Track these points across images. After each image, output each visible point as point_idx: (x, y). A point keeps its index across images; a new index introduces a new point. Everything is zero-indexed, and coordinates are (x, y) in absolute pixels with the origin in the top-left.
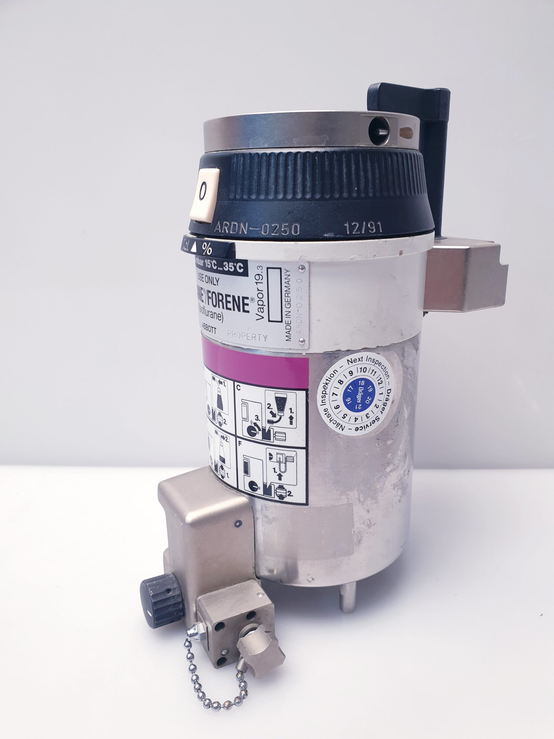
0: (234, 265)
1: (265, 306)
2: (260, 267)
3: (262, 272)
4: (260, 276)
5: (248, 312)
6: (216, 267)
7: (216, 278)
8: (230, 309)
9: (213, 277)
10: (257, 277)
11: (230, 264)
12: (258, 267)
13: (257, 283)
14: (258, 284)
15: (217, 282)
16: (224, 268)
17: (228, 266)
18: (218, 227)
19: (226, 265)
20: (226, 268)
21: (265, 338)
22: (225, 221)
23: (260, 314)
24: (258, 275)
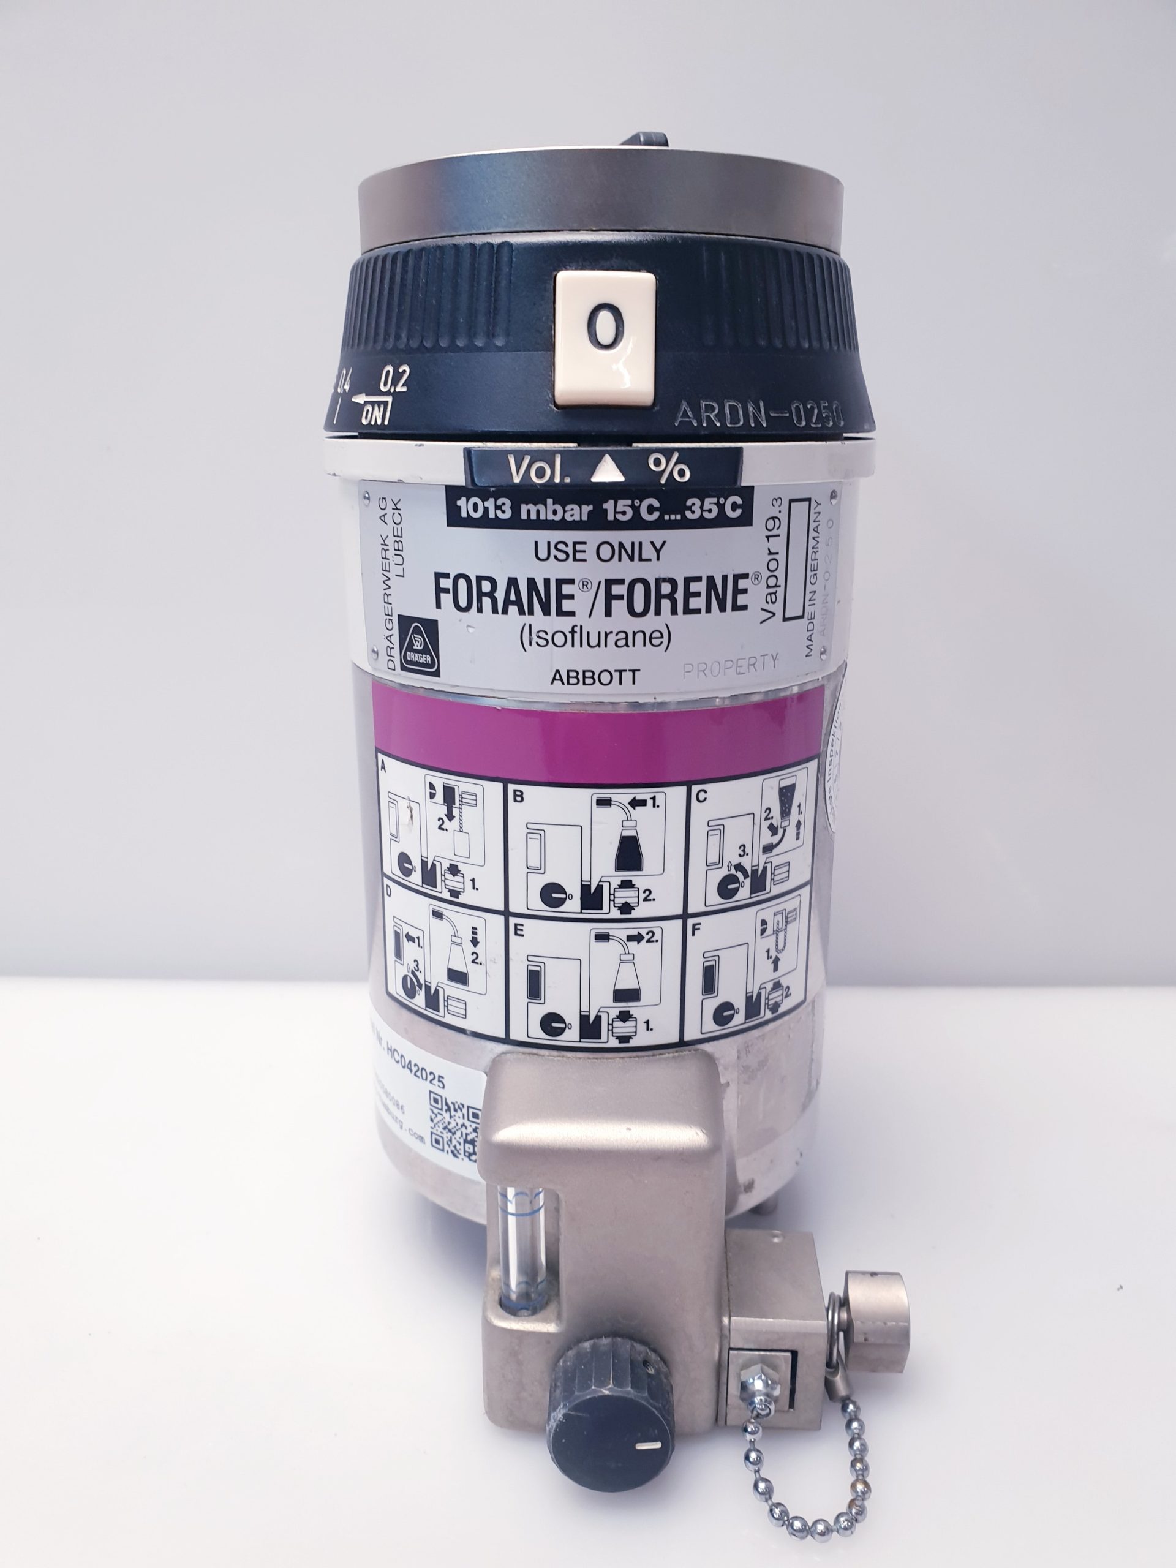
0: (718, 504)
1: (779, 586)
2: (777, 501)
3: (780, 512)
4: (776, 520)
5: (745, 607)
6: (656, 515)
7: (652, 543)
8: (698, 611)
9: (640, 544)
10: (770, 524)
11: (708, 501)
12: (775, 501)
13: (768, 537)
14: (770, 539)
15: (658, 551)
16: (688, 514)
17: (701, 507)
18: (685, 414)
19: (694, 504)
20: (693, 512)
21: (774, 661)
22: (706, 399)
23: (770, 607)
24: (773, 518)
